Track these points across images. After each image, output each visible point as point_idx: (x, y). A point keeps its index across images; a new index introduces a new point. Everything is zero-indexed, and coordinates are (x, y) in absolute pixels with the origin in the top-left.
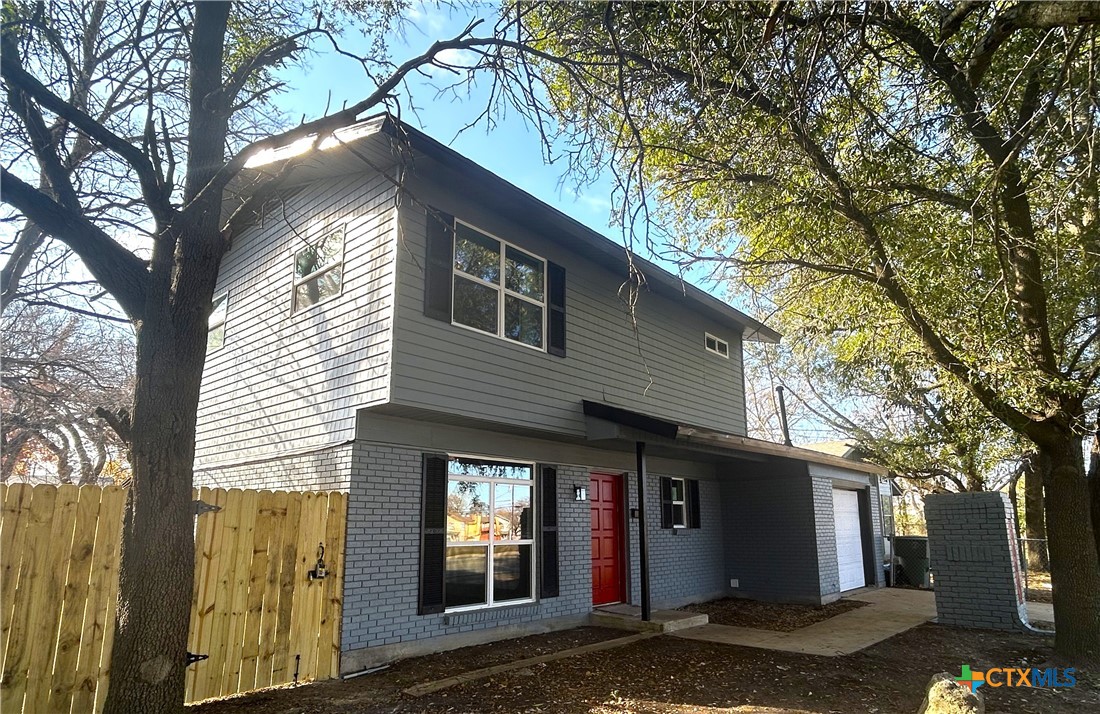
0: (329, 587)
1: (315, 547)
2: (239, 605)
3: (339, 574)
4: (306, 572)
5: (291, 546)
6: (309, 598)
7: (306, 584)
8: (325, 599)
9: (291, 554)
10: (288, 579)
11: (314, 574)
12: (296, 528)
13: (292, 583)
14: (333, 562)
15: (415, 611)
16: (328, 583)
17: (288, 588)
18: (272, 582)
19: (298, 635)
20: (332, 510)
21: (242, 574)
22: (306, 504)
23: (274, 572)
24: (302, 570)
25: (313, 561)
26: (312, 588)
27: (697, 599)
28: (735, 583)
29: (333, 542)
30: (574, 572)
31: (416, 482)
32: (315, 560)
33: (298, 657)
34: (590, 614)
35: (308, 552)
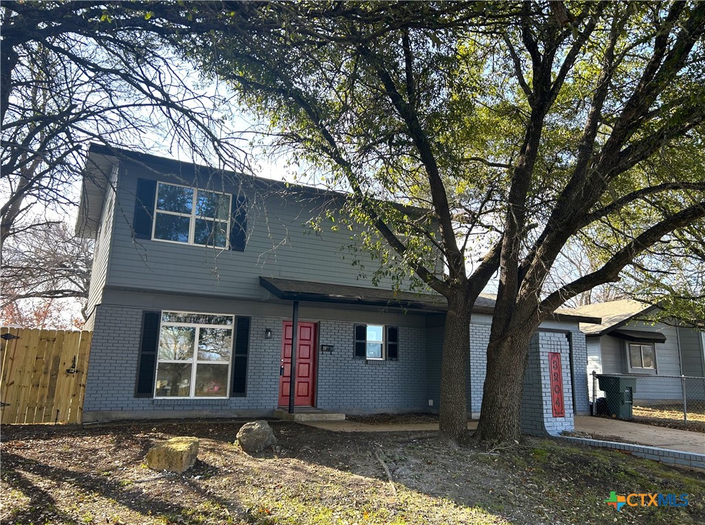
0: (79, 378)
1: (71, 358)
2: (27, 382)
3: (85, 372)
4: (65, 369)
5: (58, 357)
6: (65, 383)
7: (65, 376)
8: (76, 384)
9: (57, 360)
10: (55, 372)
11: (68, 371)
12: (60, 348)
13: (56, 375)
14: (82, 365)
15: (132, 395)
16: (78, 376)
17: (54, 377)
18: (46, 373)
19: (59, 400)
20: (82, 340)
21: (28, 368)
22: (66, 337)
23: (47, 368)
24: (62, 369)
25: (69, 365)
26: (68, 378)
29: (82, 356)
30: (262, 383)
31: (138, 326)
32: (71, 365)
33: (58, 411)
34: (274, 411)
35: (66, 359)
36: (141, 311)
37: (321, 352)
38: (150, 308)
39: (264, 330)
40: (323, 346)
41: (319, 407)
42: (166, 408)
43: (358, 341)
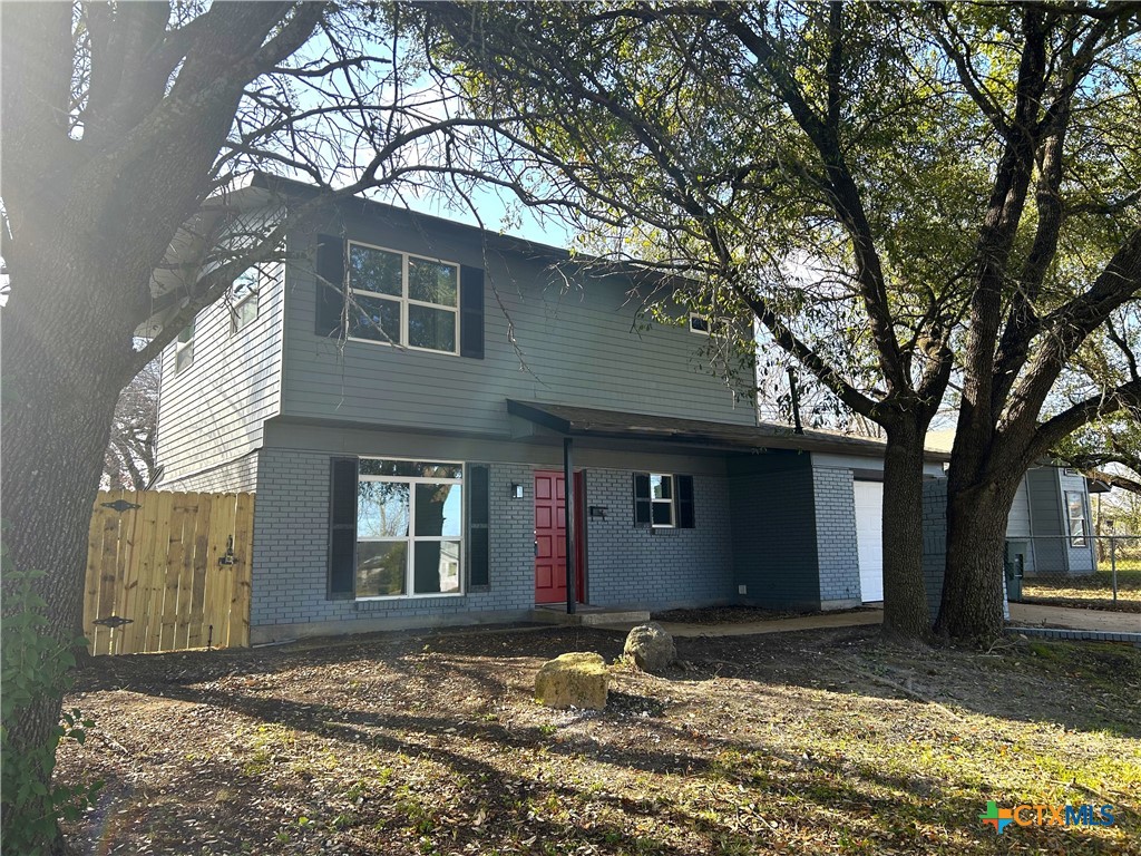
0: (239, 571)
1: (225, 538)
2: (158, 581)
3: (248, 561)
4: (217, 559)
5: (203, 537)
6: (220, 582)
7: (217, 568)
8: (235, 582)
9: (203, 543)
10: (200, 564)
11: (223, 560)
12: (207, 522)
13: (204, 567)
14: (242, 551)
15: (324, 597)
16: (238, 569)
17: (201, 571)
18: (187, 565)
19: (210, 610)
20: (240, 508)
21: (160, 558)
22: (215, 503)
23: (188, 557)
24: (212, 557)
25: (223, 550)
26: (223, 572)
27: (686, 605)
28: (742, 589)
29: (241, 535)
30: (511, 569)
31: (324, 483)
32: (225, 550)
33: (211, 627)
34: (530, 611)
35: (218, 542)
36: (327, 457)
37: (589, 518)
38: (341, 454)
39: (509, 485)
40: (592, 508)
41: (591, 603)
42: (375, 615)
43: (640, 499)
